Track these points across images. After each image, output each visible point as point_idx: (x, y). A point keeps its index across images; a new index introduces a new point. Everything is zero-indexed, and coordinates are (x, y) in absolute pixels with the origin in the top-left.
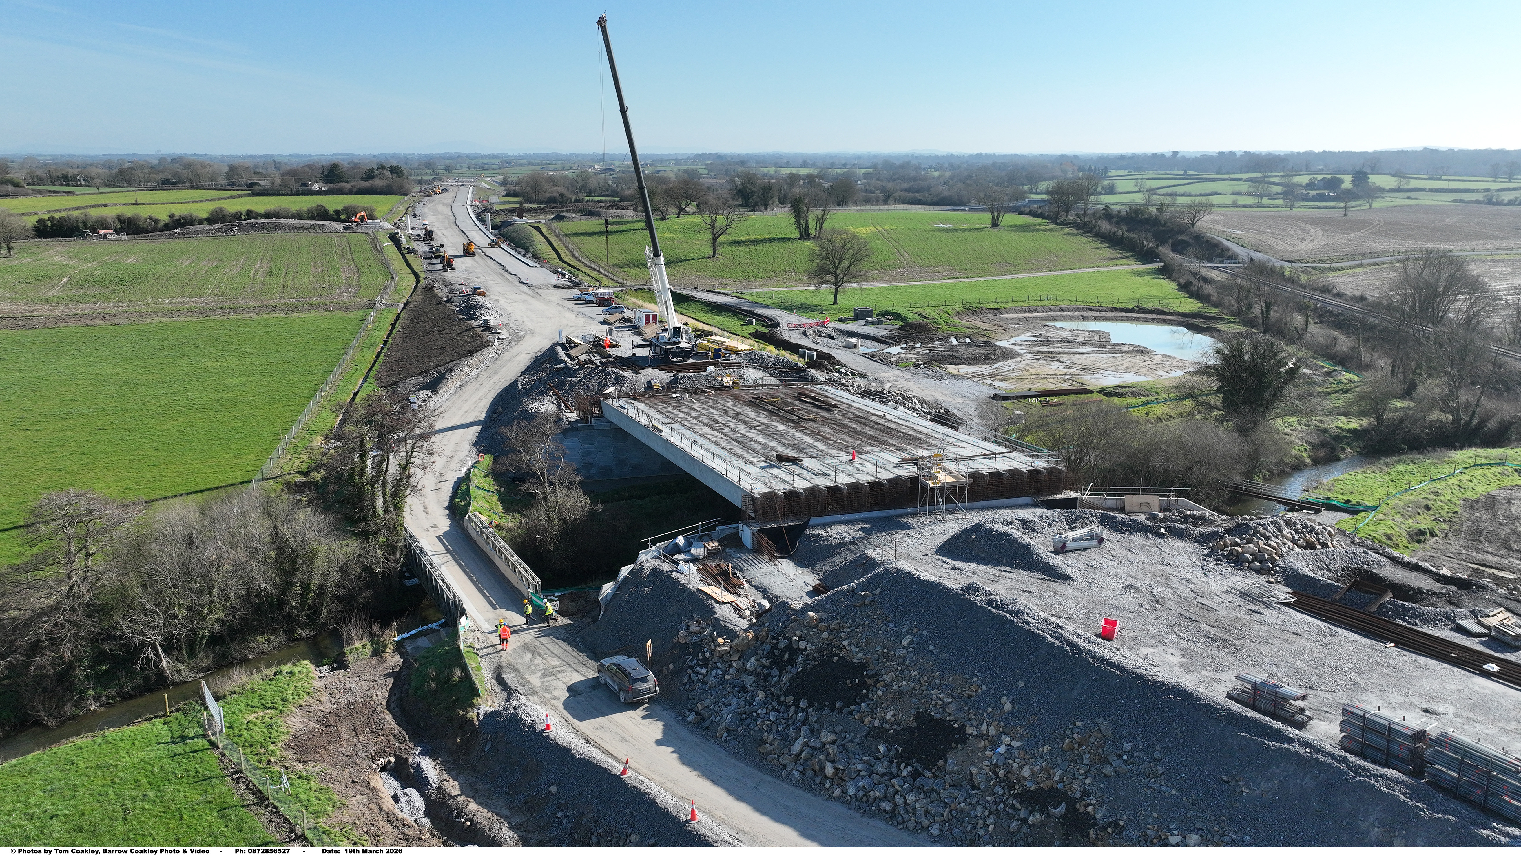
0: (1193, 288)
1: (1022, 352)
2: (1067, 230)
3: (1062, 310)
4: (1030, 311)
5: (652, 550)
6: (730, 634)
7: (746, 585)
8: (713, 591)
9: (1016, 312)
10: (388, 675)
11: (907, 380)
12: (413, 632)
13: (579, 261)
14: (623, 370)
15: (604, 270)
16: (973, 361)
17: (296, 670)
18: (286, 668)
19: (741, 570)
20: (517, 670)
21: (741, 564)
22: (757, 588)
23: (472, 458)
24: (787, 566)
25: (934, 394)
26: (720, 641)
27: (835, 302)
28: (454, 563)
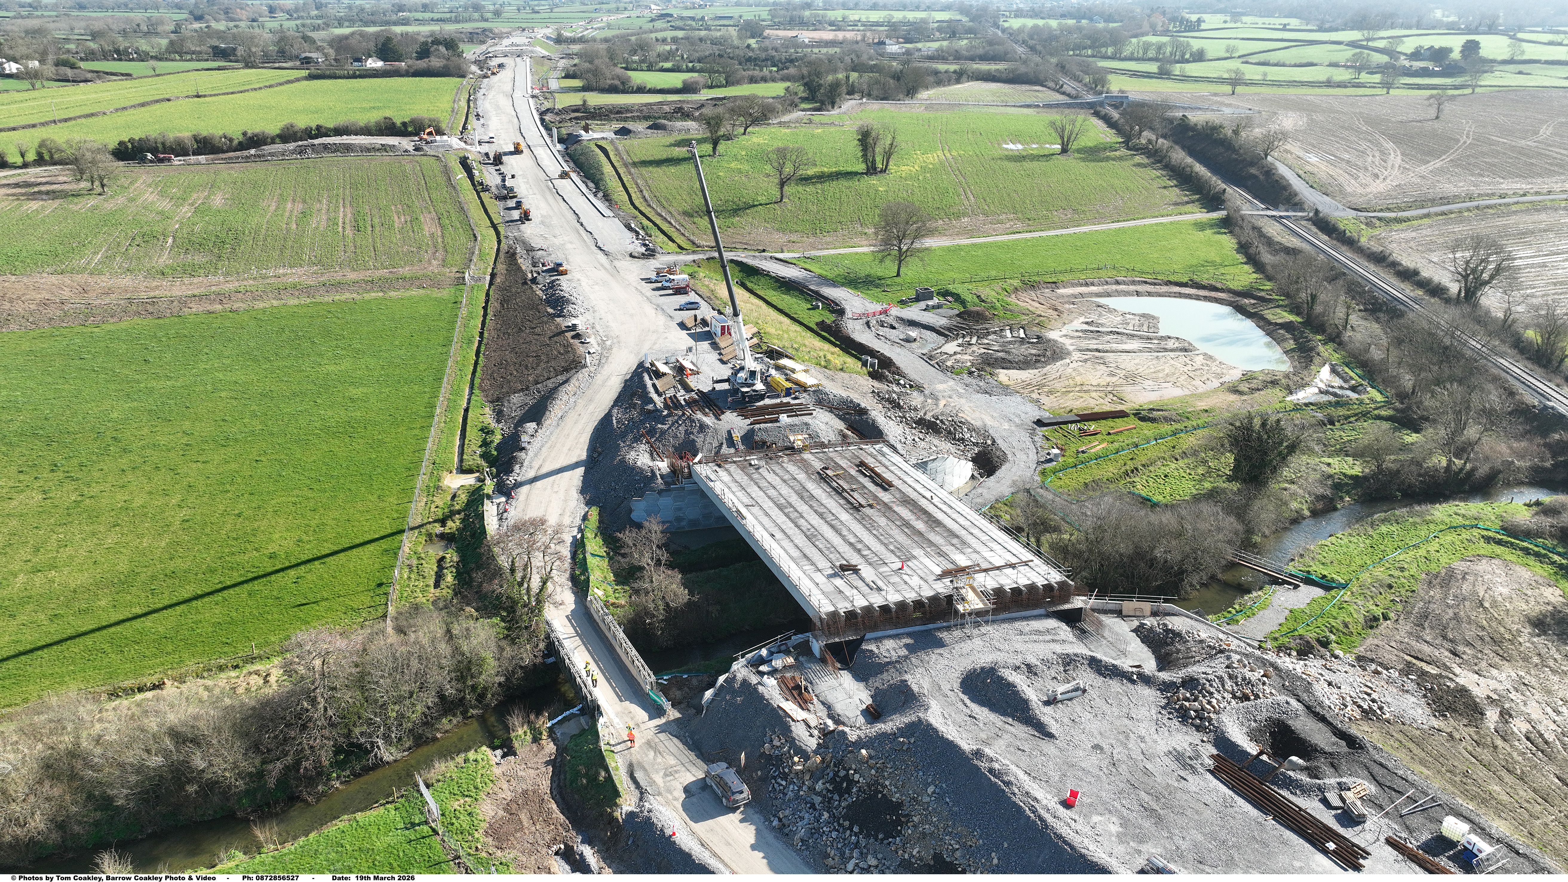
0: (1252, 251)
1: (1071, 348)
2: (1138, 159)
3: (1118, 283)
4: (1087, 285)
5: (742, 661)
6: (805, 755)
7: (815, 700)
8: (790, 707)
9: (1073, 285)
10: (547, 763)
11: (960, 396)
12: (560, 718)
13: (649, 206)
14: (706, 415)
15: (676, 221)
16: (1025, 364)
17: (479, 757)
18: (471, 755)
19: (811, 683)
20: (645, 770)
21: (811, 676)
22: (823, 703)
23: (582, 509)
24: (846, 678)
25: (984, 416)
26: (796, 759)
27: (898, 275)
28: (583, 647)
